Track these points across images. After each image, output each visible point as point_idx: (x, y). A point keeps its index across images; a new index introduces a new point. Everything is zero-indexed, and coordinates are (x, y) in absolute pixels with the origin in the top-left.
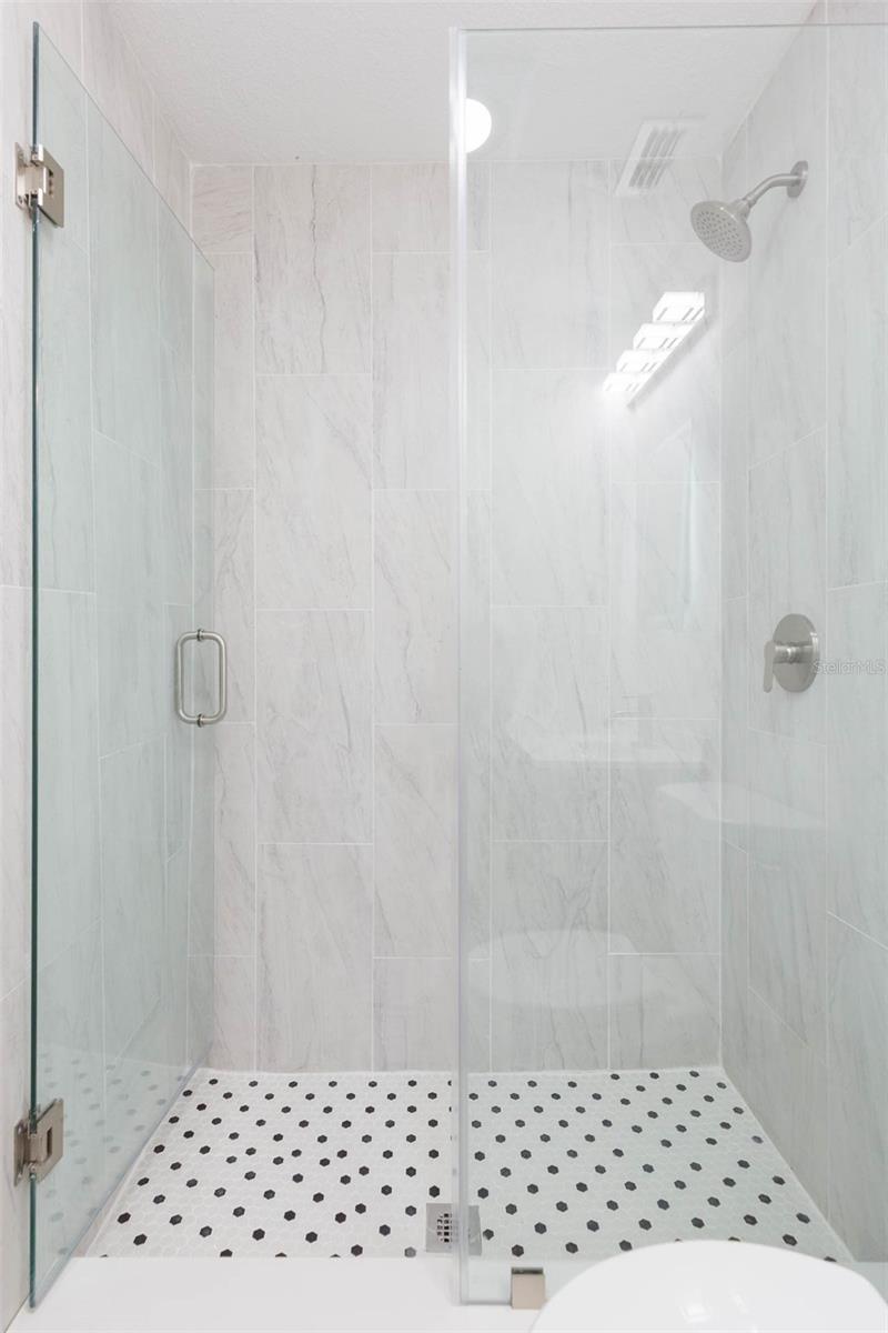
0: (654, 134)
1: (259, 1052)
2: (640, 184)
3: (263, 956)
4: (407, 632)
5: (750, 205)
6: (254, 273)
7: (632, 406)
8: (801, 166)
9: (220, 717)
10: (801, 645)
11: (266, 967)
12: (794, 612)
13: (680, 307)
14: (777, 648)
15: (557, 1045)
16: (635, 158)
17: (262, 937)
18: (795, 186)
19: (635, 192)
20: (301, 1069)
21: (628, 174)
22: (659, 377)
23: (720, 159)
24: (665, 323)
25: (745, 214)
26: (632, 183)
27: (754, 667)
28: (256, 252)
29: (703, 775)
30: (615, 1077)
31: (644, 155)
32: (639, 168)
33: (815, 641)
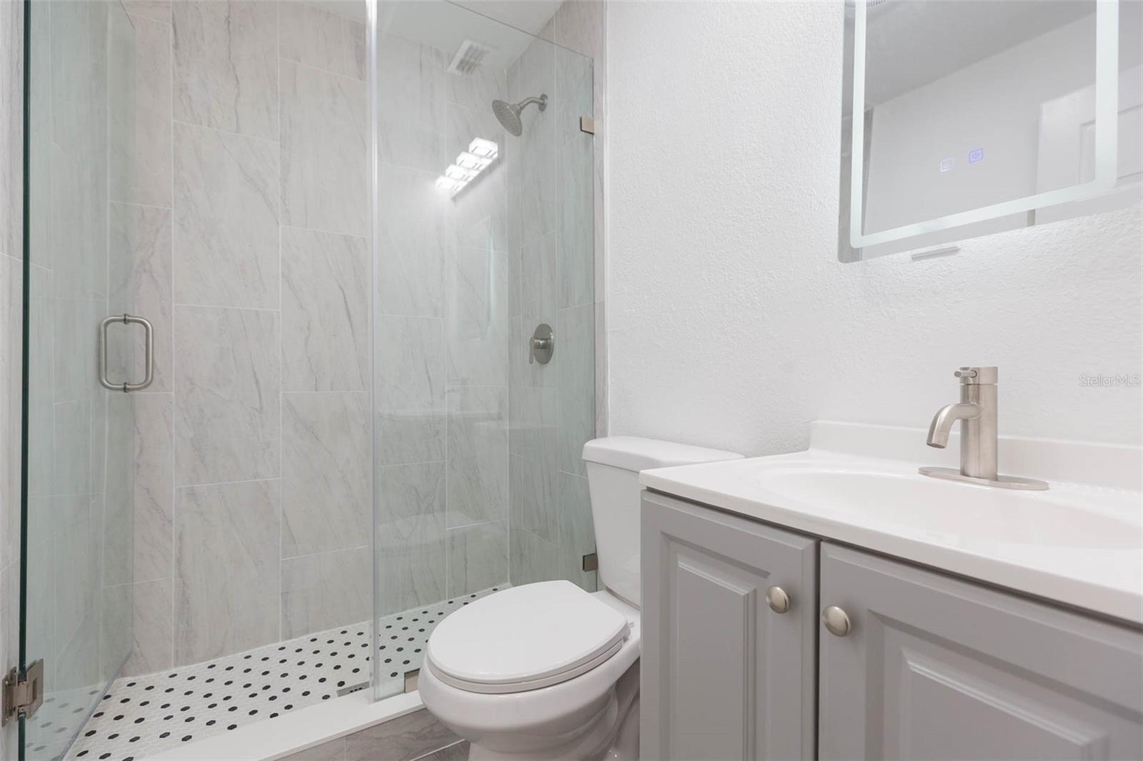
0: (470, 48)
1: (177, 652)
2: (463, 69)
3: (181, 576)
4: (308, 328)
5: (522, 108)
6: (172, 41)
7: (455, 199)
8: (544, 97)
9: (146, 385)
10: (546, 340)
11: (184, 583)
12: (543, 323)
13: (483, 150)
14: (536, 341)
15: (416, 592)
16: (460, 55)
17: (179, 561)
18: (542, 106)
19: (459, 73)
20: (216, 656)
21: (456, 62)
22: (473, 184)
23: (505, 72)
24: (476, 155)
25: (519, 113)
26: (458, 67)
27: (524, 351)
28: (174, 26)
29: (500, 418)
30: (451, 602)
31: (466, 55)
32: (462, 62)
33: (552, 337)
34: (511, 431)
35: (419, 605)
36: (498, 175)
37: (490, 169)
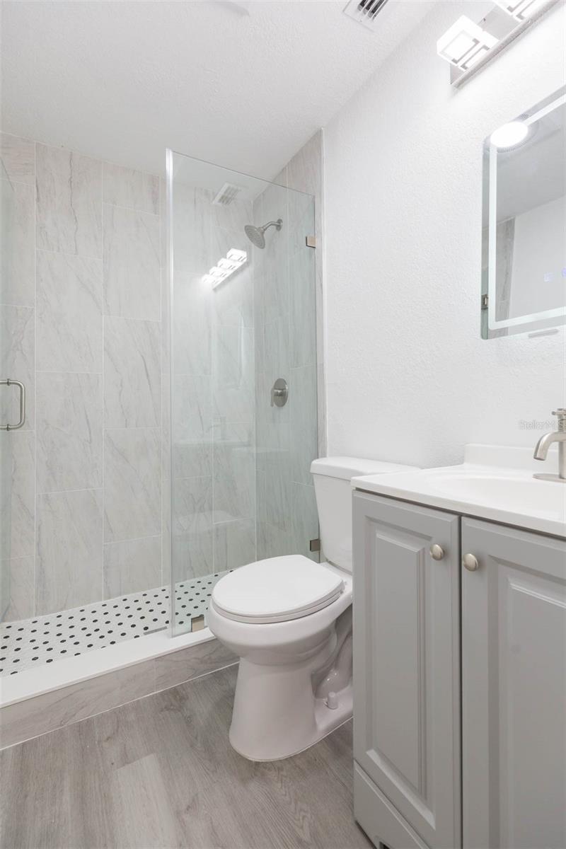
0: (229, 188)
1: (36, 606)
2: (223, 202)
3: (39, 554)
4: (121, 385)
5: (265, 230)
6: (35, 196)
7: (215, 290)
8: (280, 221)
9: (20, 426)
10: (283, 390)
11: (41, 559)
12: (281, 377)
13: (237, 256)
14: (276, 391)
15: (192, 568)
16: (221, 193)
17: (38, 544)
18: (279, 227)
19: (220, 204)
20: (62, 609)
21: (218, 197)
22: (229, 279)
23: (252, 202)
24: (232, 260)
25: (263, 233)
26: (220, 201)
27: (267, 398)
28: (37, 186)
29: (249, 445)
30: (216, 576)
31: (225, 193)
32: (222, 197)
33: (287, 388)
34: (257, 454)
35: (194, 577)
36: (247, 273)
37: (242, 269)
